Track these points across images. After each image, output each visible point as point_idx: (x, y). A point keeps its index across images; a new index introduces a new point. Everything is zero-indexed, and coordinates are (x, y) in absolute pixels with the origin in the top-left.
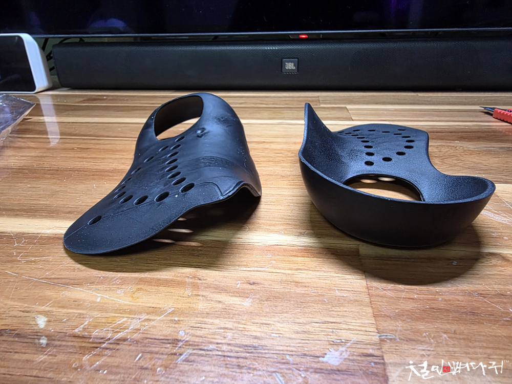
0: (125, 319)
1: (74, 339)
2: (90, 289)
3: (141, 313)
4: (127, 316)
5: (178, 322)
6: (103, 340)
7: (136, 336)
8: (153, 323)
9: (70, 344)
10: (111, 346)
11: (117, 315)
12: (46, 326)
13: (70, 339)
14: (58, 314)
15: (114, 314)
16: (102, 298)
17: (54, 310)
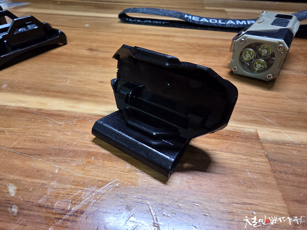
0: (80, 191)
2: (49, 160)
3: (92, 186)
4: (81, 188)
6: (64, 212)
9: (36, 213)
10: (71, 218)
12: (16, 194)
13: (37, 209)
14: (25, 183)
15: (70, 186)
16: (60, 169)
17: (22, 179)
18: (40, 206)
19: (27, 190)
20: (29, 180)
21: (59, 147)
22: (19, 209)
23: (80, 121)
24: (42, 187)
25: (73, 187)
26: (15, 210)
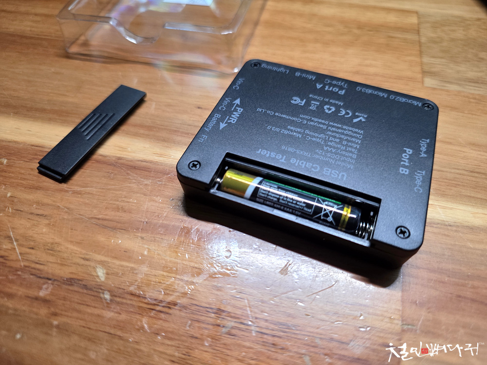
0: (173, 280)
1: (132, 298)
2: (137, 237)
3: (185, 273)
4: (174, 275)
6: (156, 301)
9: (129, 302)
10: (165, 310)
12: (106, 278)
13: (129, 297)
14: (113, 266)
15: (162, 273)
16: (149, 250)
17: (109, 261)
18: (132, 294)
19: (116, 274)
20: (117, 262)
21: (146, 220)
22: (111, 296)
24: (131, 271)
25: (165, 274)
26: (107, 296)
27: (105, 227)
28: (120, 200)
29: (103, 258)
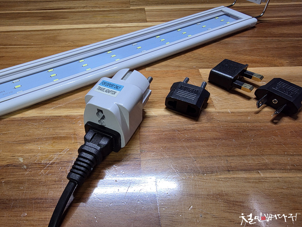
0: (52, 155)
1: (36, 165)
2: (35, 144)
3: (57, 152)
4: (52, 154)
5: (71, 154)
6: (46, 164)
7: (57, 161)
8: (62, 156)
9: (35, 167)
10: (50, 166)
11: (48, 154)
12: (23, 161)
13: (34, 165)
14: (26, 156)
16: (41, 147)
17: (24, 155)
19: (28, 159)
20: (28, 154)
21: (38, 137)
22: (27, 166)
23: (46, 121)
24: (34, 156)
26: (25, 167)
27: (20, 143)
28: (25, 132)
29: (21, 154)
